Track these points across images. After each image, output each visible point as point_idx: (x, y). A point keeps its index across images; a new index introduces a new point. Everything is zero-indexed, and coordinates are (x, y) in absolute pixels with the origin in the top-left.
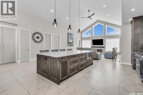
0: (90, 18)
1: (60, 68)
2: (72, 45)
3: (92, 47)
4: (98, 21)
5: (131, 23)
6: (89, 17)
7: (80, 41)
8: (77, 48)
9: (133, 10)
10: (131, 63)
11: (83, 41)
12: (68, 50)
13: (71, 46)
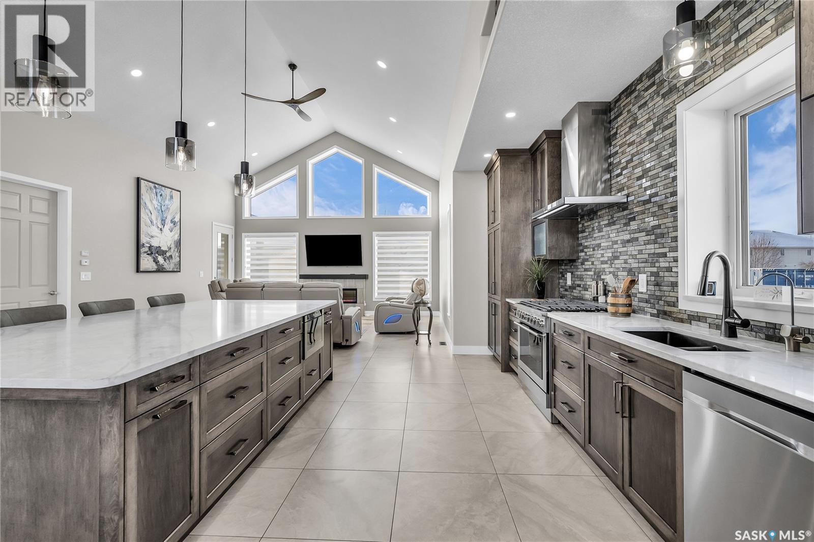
0: (300, 112)
1: (132, 478)
2: (168, 266)
3: (302, 277)
4: (335, 137)
5: (489, 170)
6: (293, 102)
7: (225, 238)
8: (212, 286)
9: (511, 115)
10: (491, 343)
11: (248, 242)
12: (153, 303)
13: (160, 270)
